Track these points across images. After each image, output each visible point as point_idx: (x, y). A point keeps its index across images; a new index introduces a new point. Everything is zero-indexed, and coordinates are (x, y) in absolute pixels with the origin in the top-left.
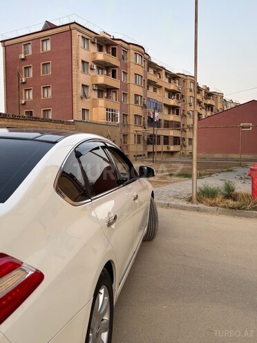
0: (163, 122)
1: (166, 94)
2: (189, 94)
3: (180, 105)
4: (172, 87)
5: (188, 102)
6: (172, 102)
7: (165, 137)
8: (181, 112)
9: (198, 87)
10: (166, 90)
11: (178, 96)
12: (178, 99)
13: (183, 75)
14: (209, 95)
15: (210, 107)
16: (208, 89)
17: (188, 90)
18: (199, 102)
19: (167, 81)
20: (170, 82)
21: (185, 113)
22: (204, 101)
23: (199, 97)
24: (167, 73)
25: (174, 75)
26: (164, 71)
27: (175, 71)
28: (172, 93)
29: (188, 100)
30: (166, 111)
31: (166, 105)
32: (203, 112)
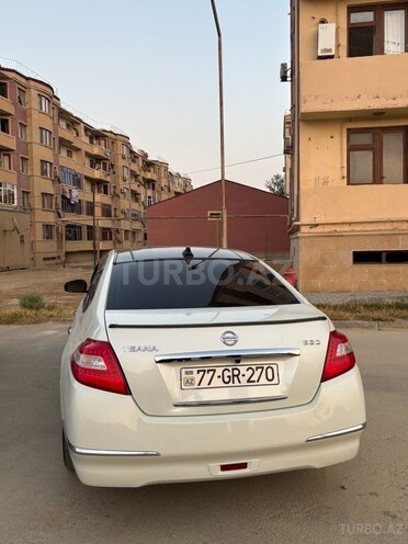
0: (84, 205)
1: (87, 161)
2: (121, 163)
3: (108, 179)
4: (96, 150)
5: (121, 174)
6: (97, 174)
7: (88, 227)
8: (110, 190)
9: (132, 152)
10: (87, 154)
11: (105, 165)
12: (105, 169)
13: (111, 132)
14: (149, 165)
15: (150, 183)
16: (146, 155)
17: (120, 157)
18: (134, 175)
19: (87, 140)
20: (92, 143)
21: (118, 191)
22: (142, 174)
23: (134, 167)
24: (88, 129)
25: (97, 131)
26: (82, 125)
27: (98, 126)
28: (95, 160)
29: (119, 170)
30: (87, 187)
31: (87, 178)
32: (141, 190)
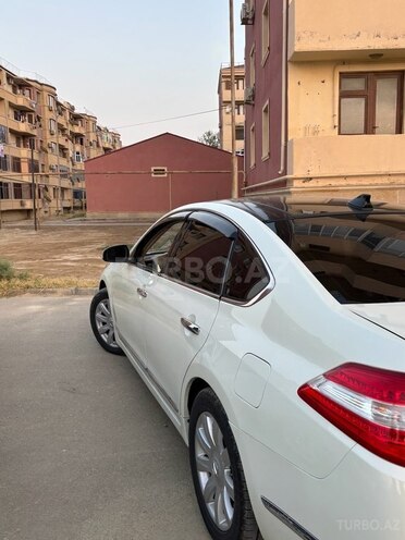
0: (10, 161)
1: (11, 113)
2: (48, 115)
3: (35, 132)
4: (21, 101)
5: (48, 128)
6: (23, 127)
7: (15, 185)
8: (38, 145)
9: (58, 104)
10: (11, 105)
11: (30, 117)
12: (30, 121)
13: (36, 82)
14: (76, 118)
15: (78, 138)
16: (73, 108)
17: (46, 108)
18: (62, 129)
19: (10, 89)
20: (15, 92)
21: (45, 146)
22: (70, 128)
23: (61, 120)
24: (10, 77)
25: (21, 80)
26: (4, 72)
27: (21, 74)
28: (20, 112)
29: (46, 123)
30: (12, 140)
31: (11, 131)
32: (69, 145)
